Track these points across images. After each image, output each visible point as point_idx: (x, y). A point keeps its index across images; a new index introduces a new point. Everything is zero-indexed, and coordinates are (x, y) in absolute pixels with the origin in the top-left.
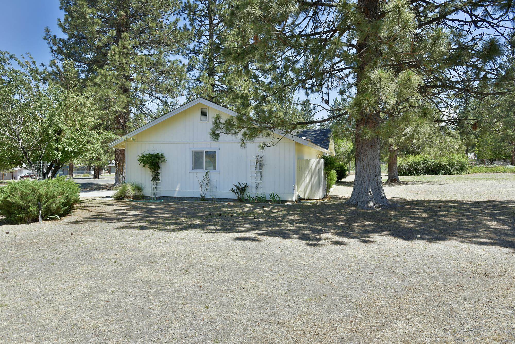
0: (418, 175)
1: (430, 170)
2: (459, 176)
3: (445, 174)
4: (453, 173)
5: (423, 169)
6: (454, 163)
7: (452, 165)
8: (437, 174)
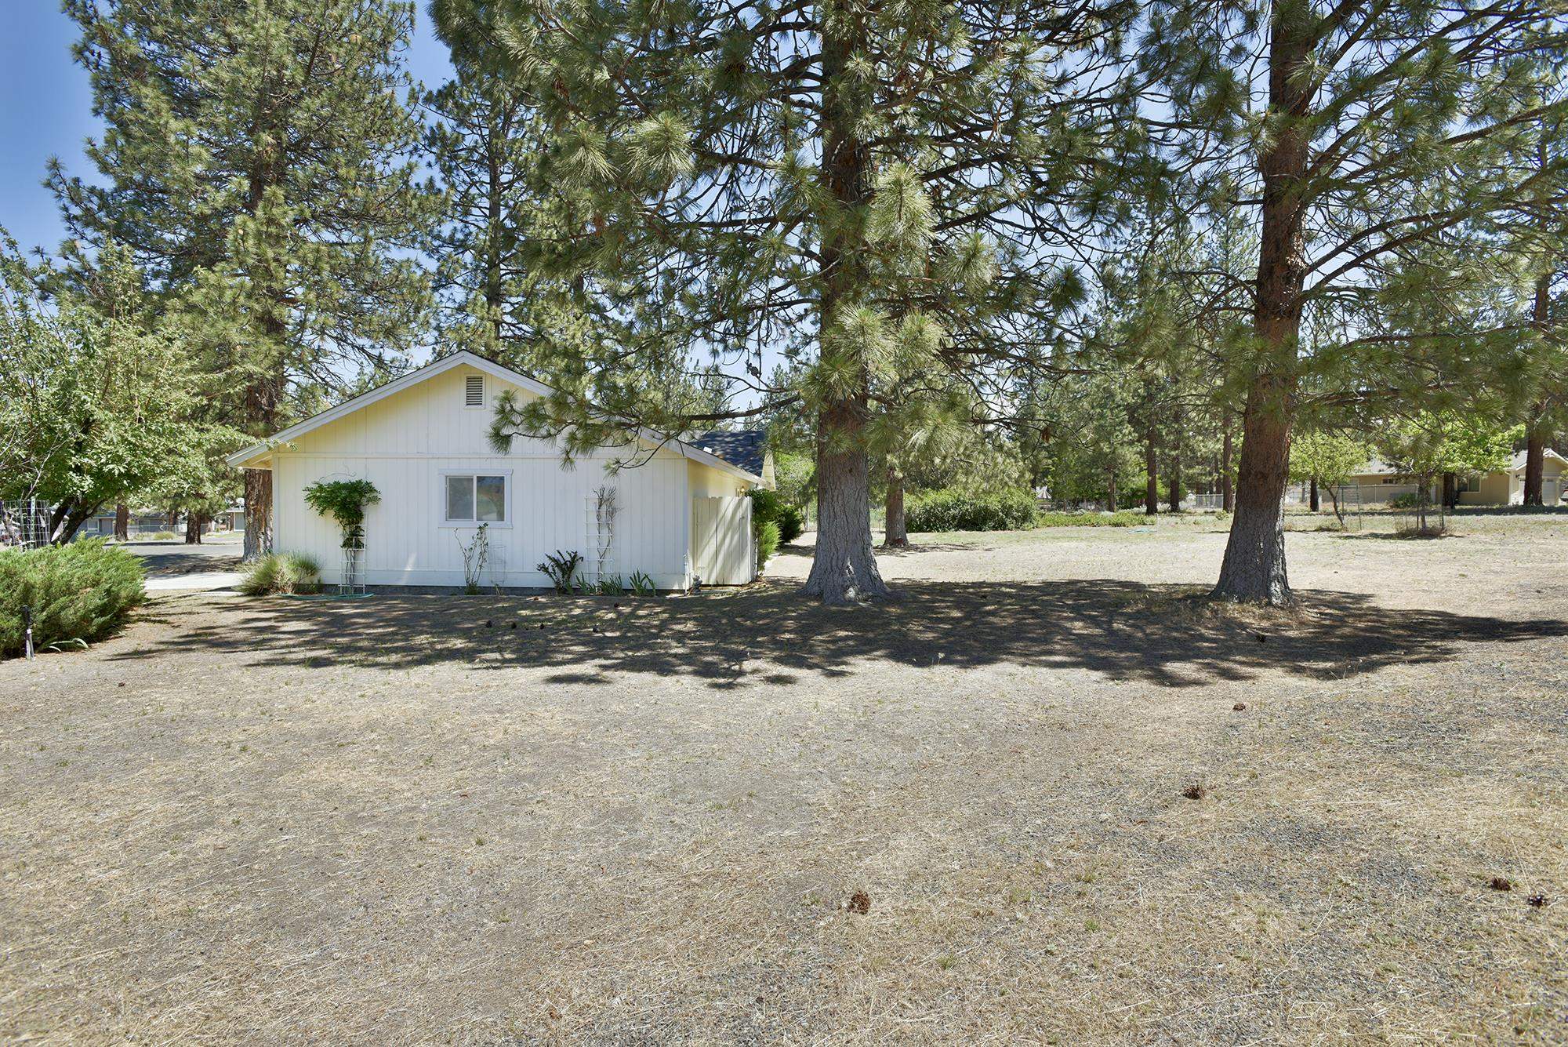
0: (944, 531)
1: (967, 520)
2: (1019, 532)
3: (995, 528)
4: (1010, 526)
5: (954, 518)
6: (1011, 506)
7: (1007, 510)
8: (980, 530)
